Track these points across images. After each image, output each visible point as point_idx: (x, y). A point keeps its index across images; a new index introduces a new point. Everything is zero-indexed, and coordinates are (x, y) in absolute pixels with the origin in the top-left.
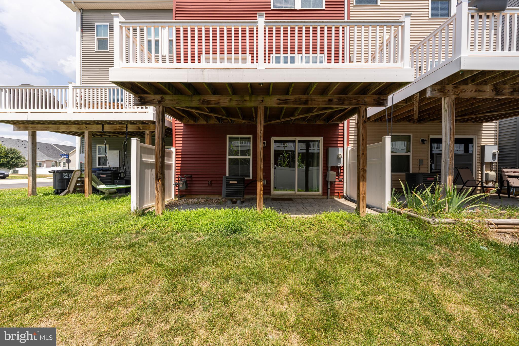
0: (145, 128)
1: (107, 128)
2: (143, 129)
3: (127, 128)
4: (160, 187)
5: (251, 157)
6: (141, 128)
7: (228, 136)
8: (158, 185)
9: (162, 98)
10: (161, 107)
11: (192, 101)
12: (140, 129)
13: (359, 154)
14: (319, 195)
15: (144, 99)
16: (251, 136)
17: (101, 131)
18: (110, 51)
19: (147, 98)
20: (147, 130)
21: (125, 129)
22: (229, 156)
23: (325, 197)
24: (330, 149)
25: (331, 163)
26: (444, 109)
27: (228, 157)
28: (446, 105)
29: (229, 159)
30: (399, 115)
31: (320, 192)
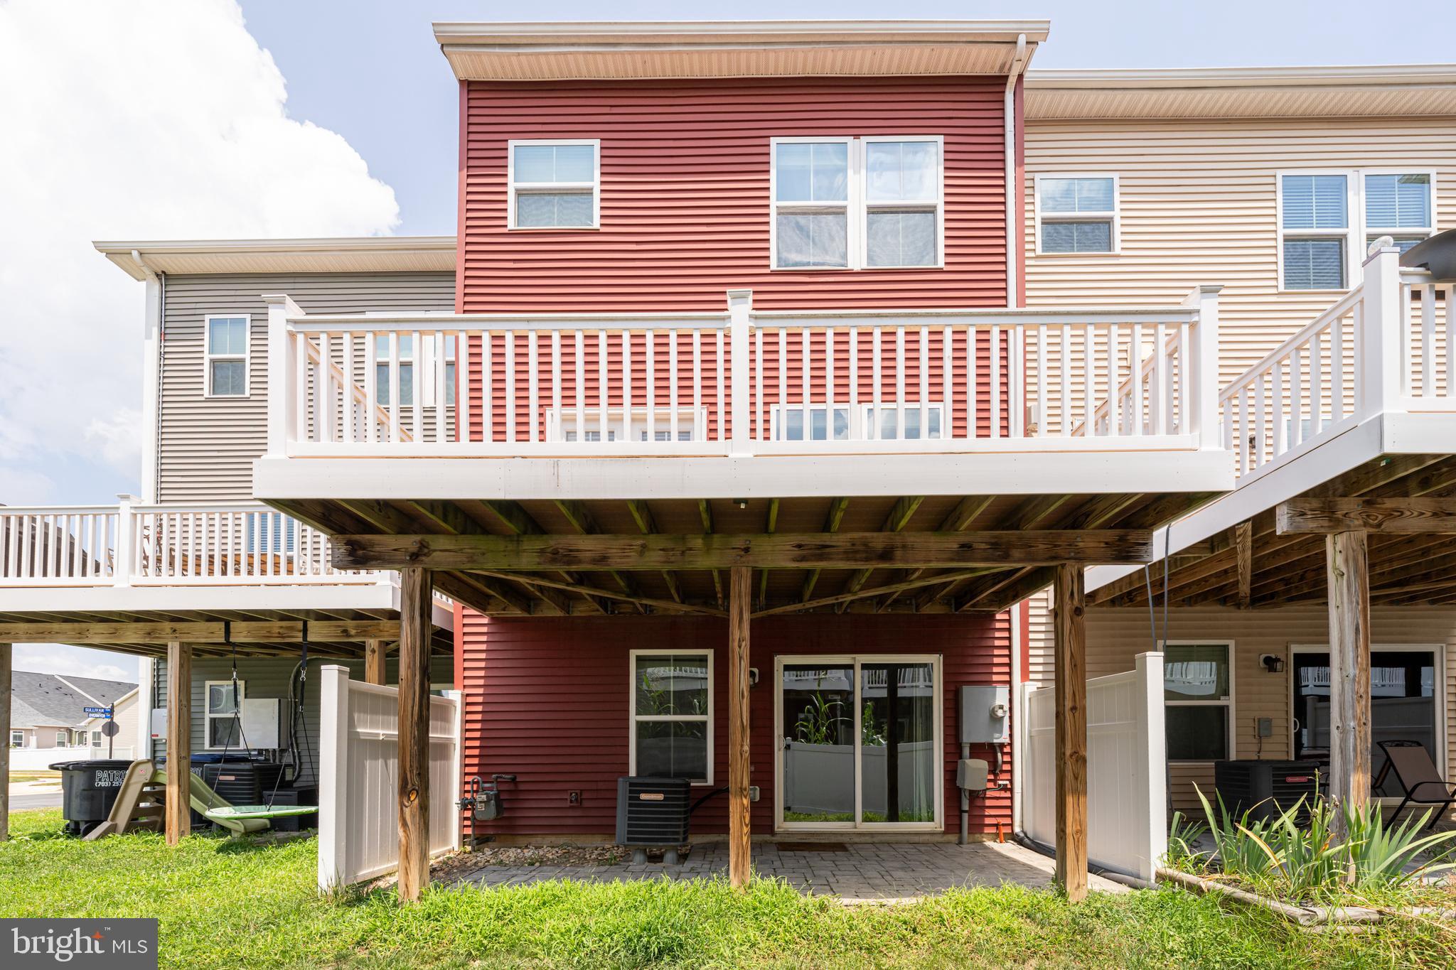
0: (364, 633)
1: (241, 633)
2: (357, 635)
3: (305, 630)
4: (413, 816)
5: (710, 718)
6: (353, 632)
7: (634, 653)
8: (407, 811)
9: (423, 545)
10: (419, 571)
11: (518, 553)
12: (348, 636)
13: (1061, 709)
14: (932, 834)
15: (364, 549)
16: (710, 653)
17: (223, 640)
18: (252, 398)
19: (372, 545)
20: (371, 637)
21: (301, 634)
22: (638, 713)
23: (953, 838)
24: (966, 690)
25: (973, 733)
26: (1335, 568)
27: (634, 718)
28: (1340, 559)
29: (639, 724)
30: (1189, 585)
31: (938, 824)
